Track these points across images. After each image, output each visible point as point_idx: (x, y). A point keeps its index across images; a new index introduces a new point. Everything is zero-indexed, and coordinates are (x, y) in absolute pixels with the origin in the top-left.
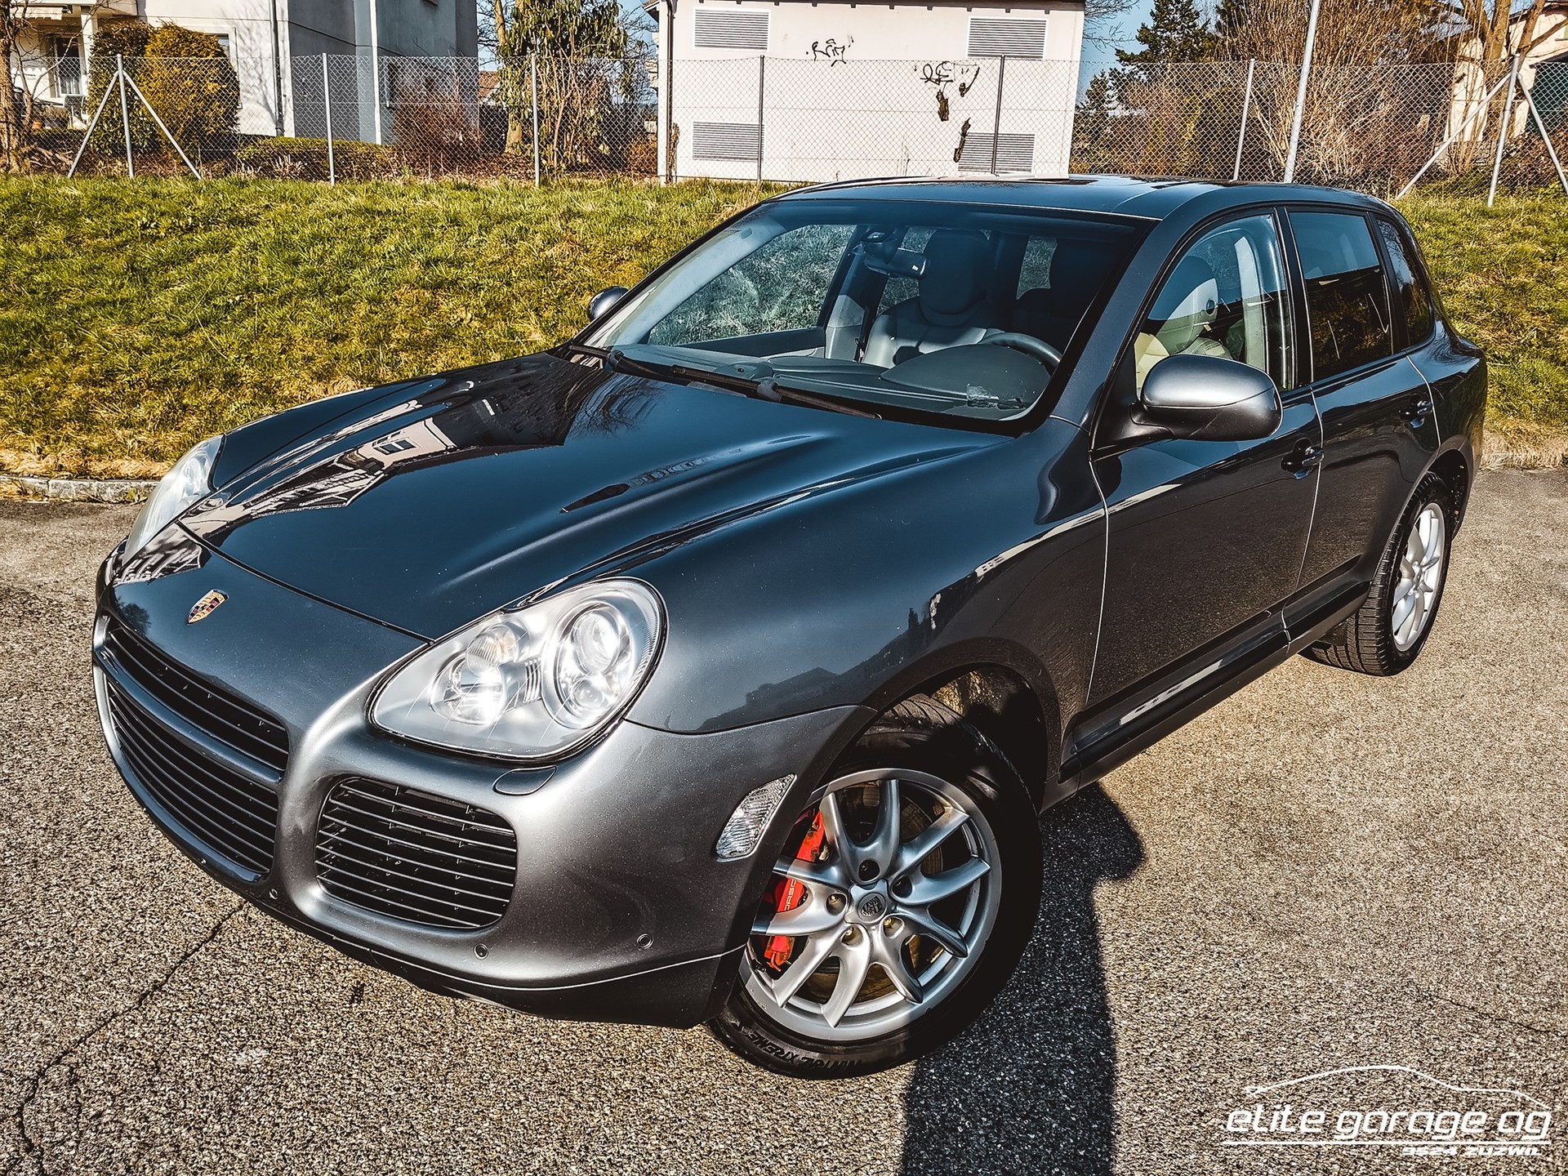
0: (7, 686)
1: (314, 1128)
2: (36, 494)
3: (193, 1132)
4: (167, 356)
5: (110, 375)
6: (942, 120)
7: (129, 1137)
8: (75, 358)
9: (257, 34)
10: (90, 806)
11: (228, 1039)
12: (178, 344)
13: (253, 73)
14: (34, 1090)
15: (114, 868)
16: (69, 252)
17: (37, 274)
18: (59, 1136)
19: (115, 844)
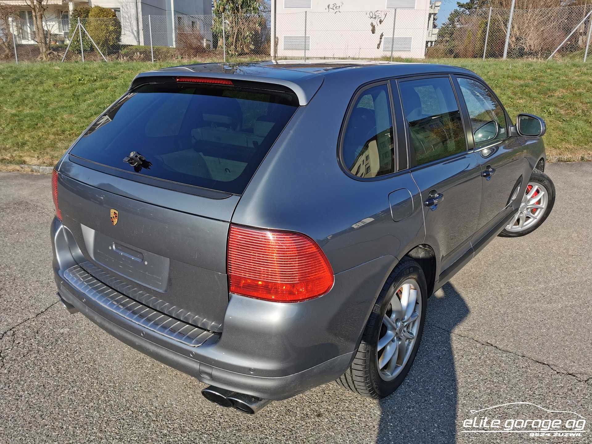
0: (16, 230)
1: (77, 348)
2: (36, 171)
3: (44, 348)
4: (82, 125)
5: (63, 132)
6: (373, 33)
7: (26, 349)
8: (53, 125)
9: (129, 6)
10: (34, 264)
11: (59, 326)
12: (87, 121)
13: (128, 20)
14: (3, 337)
15: (37, 281)
16: (54, 89)
17: (43, 97)
18: (7, 348)
19: (39, 275)
